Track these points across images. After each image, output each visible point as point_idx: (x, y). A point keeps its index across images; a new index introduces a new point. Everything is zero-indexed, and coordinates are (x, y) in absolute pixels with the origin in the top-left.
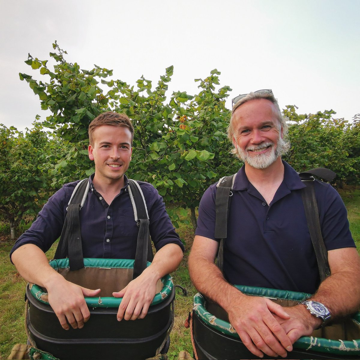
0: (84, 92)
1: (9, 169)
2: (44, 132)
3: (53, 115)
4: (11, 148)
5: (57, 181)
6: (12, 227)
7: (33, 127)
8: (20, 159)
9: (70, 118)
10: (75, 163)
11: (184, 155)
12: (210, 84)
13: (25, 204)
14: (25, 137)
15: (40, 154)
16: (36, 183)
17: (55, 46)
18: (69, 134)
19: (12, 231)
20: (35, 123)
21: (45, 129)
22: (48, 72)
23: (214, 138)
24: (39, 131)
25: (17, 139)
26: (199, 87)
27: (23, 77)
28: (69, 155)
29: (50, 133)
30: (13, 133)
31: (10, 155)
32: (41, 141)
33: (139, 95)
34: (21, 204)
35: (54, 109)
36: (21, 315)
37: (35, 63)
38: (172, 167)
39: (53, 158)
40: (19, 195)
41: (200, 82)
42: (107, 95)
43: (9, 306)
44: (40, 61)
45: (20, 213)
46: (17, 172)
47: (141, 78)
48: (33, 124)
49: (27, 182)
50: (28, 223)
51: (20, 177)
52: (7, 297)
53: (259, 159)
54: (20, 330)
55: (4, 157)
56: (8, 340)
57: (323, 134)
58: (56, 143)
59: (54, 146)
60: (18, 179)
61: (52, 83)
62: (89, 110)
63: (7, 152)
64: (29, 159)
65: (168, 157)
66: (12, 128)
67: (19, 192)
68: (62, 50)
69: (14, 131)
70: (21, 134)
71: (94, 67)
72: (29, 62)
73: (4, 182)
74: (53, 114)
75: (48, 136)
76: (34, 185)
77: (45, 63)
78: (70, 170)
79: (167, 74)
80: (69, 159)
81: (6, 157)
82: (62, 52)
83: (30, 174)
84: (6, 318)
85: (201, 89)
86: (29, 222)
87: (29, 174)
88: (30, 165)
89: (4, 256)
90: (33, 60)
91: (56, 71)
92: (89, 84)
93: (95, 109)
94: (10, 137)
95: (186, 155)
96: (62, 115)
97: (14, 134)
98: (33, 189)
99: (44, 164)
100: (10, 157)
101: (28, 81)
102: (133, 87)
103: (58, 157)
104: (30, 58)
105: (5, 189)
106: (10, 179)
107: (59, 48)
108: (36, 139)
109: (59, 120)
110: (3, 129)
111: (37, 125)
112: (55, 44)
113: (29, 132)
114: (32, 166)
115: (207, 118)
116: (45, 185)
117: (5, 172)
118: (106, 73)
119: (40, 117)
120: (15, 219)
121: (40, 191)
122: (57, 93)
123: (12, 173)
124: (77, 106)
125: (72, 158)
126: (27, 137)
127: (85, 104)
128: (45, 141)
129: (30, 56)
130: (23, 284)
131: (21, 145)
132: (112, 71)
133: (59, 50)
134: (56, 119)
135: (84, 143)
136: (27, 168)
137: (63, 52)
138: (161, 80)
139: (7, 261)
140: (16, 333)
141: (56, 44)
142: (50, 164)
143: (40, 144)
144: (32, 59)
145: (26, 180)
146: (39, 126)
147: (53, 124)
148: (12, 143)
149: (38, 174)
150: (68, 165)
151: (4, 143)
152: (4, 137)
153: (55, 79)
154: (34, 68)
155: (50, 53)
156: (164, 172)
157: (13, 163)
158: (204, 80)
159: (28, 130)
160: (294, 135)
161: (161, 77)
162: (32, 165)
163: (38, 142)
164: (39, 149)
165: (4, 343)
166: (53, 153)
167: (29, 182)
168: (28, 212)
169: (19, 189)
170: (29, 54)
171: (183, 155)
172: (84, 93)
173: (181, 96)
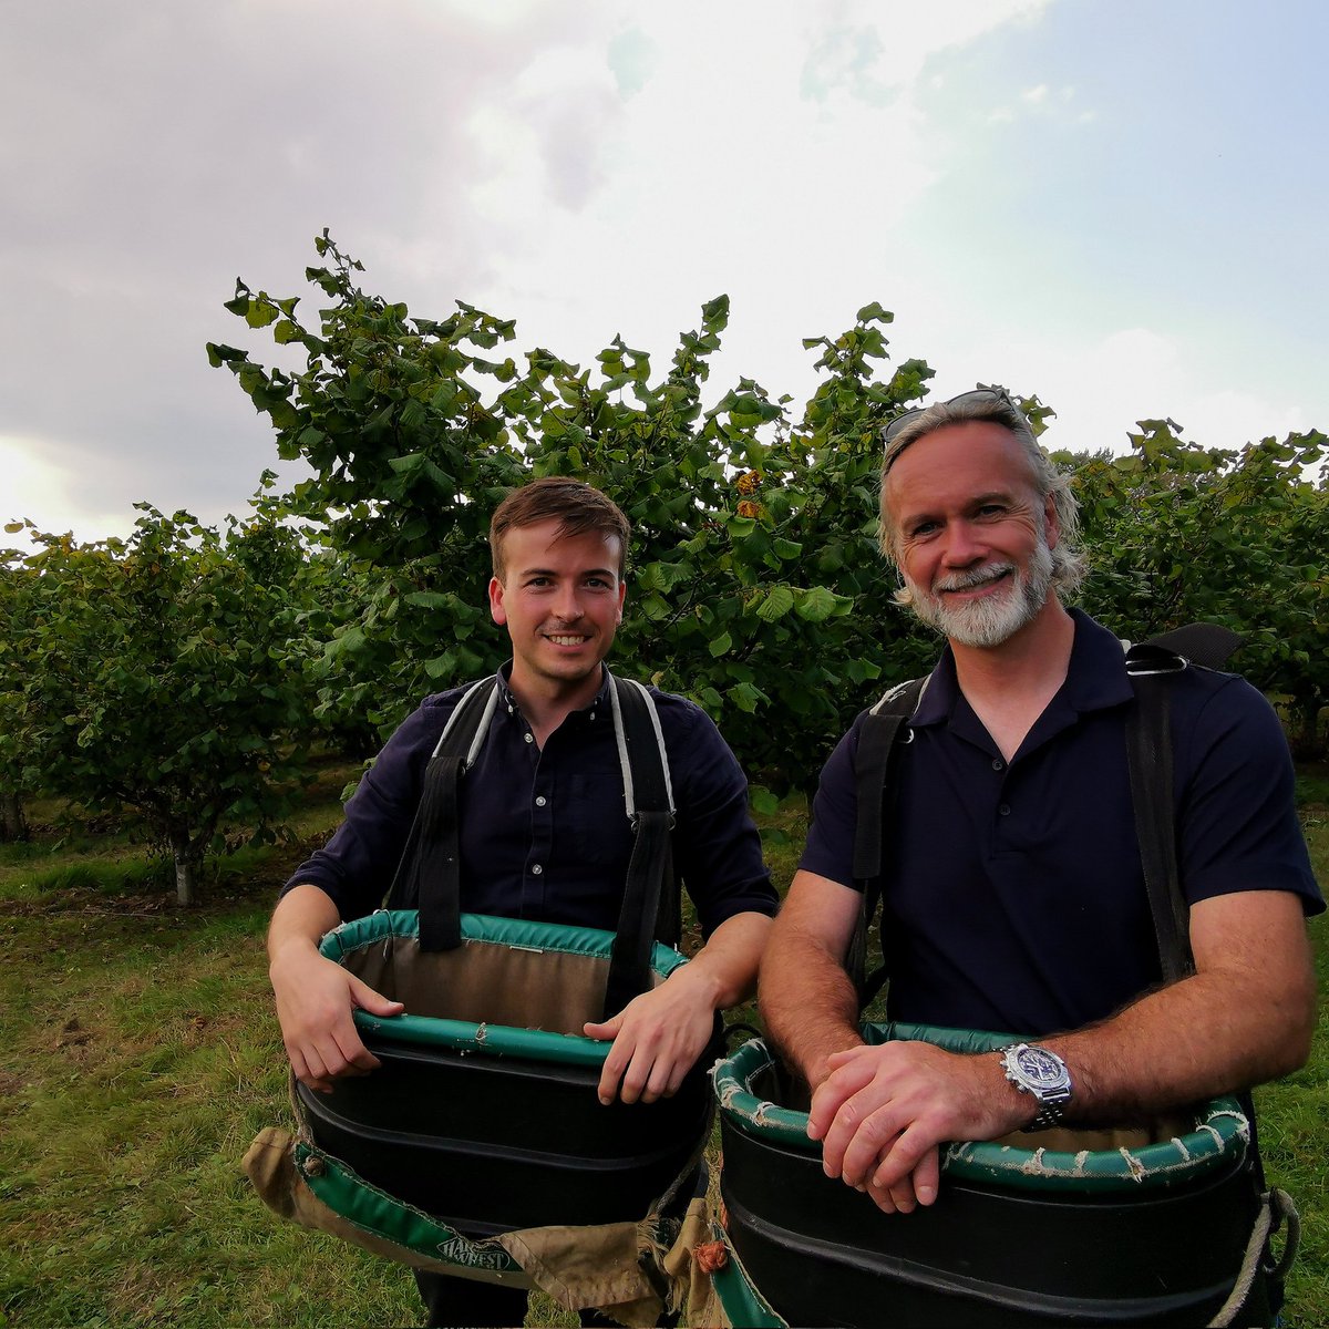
0: (418, 400)
1: (172, 659)
2: (289, 528)
3: (316, 478)
4: (176, 586)
5: (333, 698)
6: (182, 864)
7: (254, 511)
8: (207, 624)
9: (372, 486)
10: (392, 636)
11: (753, 602)
12: (853, 357)
13: (224, 780)
14: (224, 549)
15: (277, 605)
16: (262, 707)
17: (324, 245)
18: (373, 538)
19: (180, 876)
20: (259, 498)
21: (293, 521)
22: (300, 335)
23: (864, 544)
24: (275, 524)
25: (196, 558)
26: (817, 366)
27: (219, 354)
28: (373, 608)
29: (310, 531)
30: (184, 535)
31: (173, 612)
32: (280, 561)
33: (608, 402)
34: (212, 783)
35: (320, 459)
36: (215, 1147)
37: (258, 307)
38: (722, 645)
39: (318, 619)
40: (206, 749)
41: (823, 347)
42: (495, 408)
43: (175, 1120)
44: (276, 301)
45: (207, 813)
46: (198, 671)
47: (613, 344)
48: (253, 504)
49: (231, 702)
50: (237, 848)
51: (210, 688)
52: (167, 1093)
53: (974, 614)
54: (212, 1191)
55: (153, 618)
56: (172, 1221)
57: (1304, 519)
58: (332, 567)
59: (324, 576)
60: (203, 695)
61: (314, 368)
62: (433, 459)
63: (165, 600)
64: (238, 623)
65: (703, 612)
66: (182, 516)
67: (207, 739)
68: (347, 258)
69: (188, 527)
70: (210, 536)
71: (457, 309)
72: (238, 306)
73: (153, 704)
74: (315, 475)
75: (303, 542)
76: (256, 714)
77: (290, 305)
78: (375, 659)
79: (705, 324)
80: (370, 622)
81: (159, 617)
82: (345, 263)
83: (243, 676)
84: (165, 1156)
85: (826, 375)
86: (239, 844)
87: (239, 675)
88: (242, 643)
89: (157, 961)
90: (251, 298)
91: (325, 330)
92: (436, 370)
93: (454, 455)
94: (172, 549)
95: (759, 604)
96: (348, 477)
97: (186, 536)
98: (252, 728)
99: (289, 641)
100: (172, 619)
101: (234, 369)
102: (587, 374)
103: (336, 615)
104: (242, 293)
105: (157, 731)
106: (173, 696)
107: (337, 253)
108: (261, 556)
109: (337, 492)
110: (149, 519)
111: (264, 506)
112: (324, 238)
113: (238, 530)
114: (250, 650)
115: (836, 477)
116: (294, 715)
117: (158, 671)
118: (492, 330)
119: (275, 476)
120: (192, 838)
121: (277, 737)
122: (330, 404)
123: (180, 674)
124: (397, 445)
125: (379, 620)
126: (230, 548)
127: (424, 439)
128: (291, 561)
129: (241, 286)
130: (219, 1050)
131: (210, 576)
132: (512, 323)
133: (338, 257)
134: (327, 491)
135: (420, 569)
136: (233, 657)
137: (351, 263)
138: (682, 347)
139: (164, 976)
140: (200, 1201)
141: (327, 238)
142: (310, 640)
143: (278, 570)
144: (248, 295)
145: (228, 696)
146: (274, 508)
147: (317, 506)
148: (181, 568)
149: (271, 677)
150: (367, 642)
151: (155, 570)
152: (155, 551)
153: (322, 357)
154: (254, 324)
155: (308, 268)
156: (698, 662)
157: (185, 638)
158: (837, 342)
159: (234, 522)
160: (1179, 523)
161: (684, 338)
162: (249, 645)
163: (268, 564)
164: (273, 590)
165: (160, 1231)
166: (323, 603)
167: (240, 704)
168: (235, 808)
169: (204, 729)
170: (238, 279)
171: (749, 605)
172: (417, 404)
173: (739, 407)
